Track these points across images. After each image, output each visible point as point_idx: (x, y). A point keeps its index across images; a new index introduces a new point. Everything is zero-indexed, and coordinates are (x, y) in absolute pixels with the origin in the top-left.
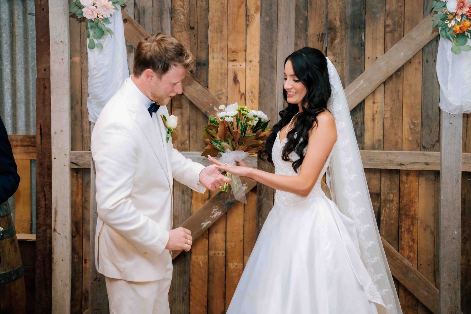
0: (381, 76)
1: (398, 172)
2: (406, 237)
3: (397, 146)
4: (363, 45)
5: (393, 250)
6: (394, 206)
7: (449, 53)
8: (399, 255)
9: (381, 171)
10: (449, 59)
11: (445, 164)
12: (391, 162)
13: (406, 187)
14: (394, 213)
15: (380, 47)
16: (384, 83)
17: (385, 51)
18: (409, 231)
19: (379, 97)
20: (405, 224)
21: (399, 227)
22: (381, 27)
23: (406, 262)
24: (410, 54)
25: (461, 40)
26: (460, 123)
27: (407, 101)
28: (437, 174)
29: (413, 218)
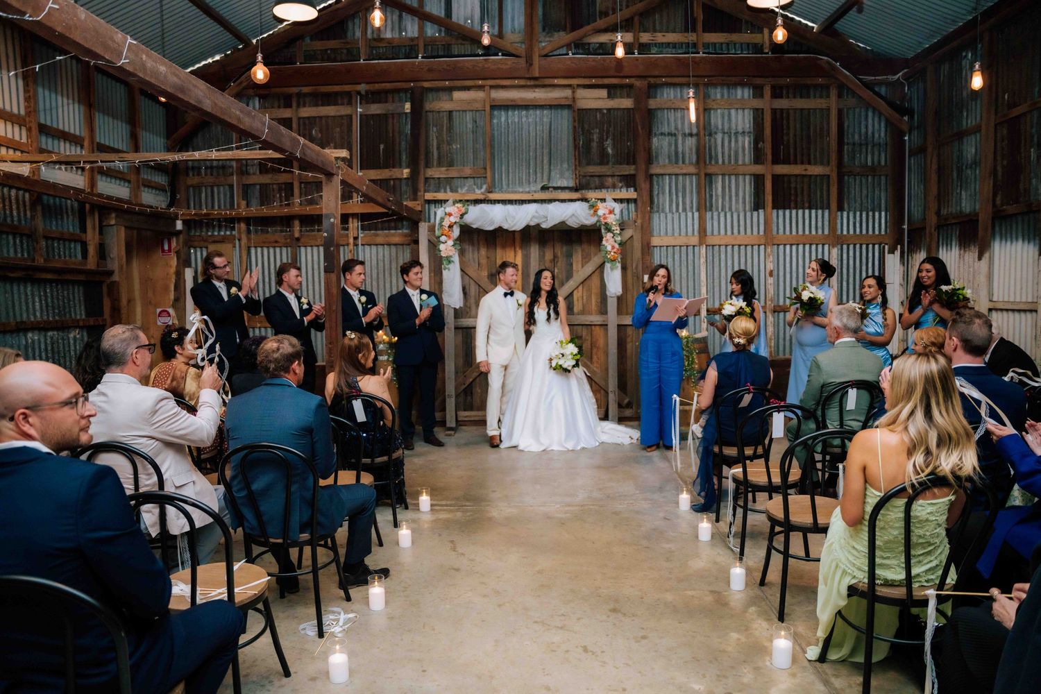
0: (581, 279)
1: (591, 325)
2: (595, 357)
3: (590, 313)
4: (572, 264)
5: (589, 363)
6: (589, 343)
7: (609, 269)
8: (591, 366)
9: (582, 325)
10: (609, 271)
11: (610, 320)
12: (587, 321)
13: (594, 333)
14: (589, 347)
15: (580, 266)
16: (582, 283)
17: (582, 267)
18: (596, 354)
19: (580, 288)
20: (595, 351)
21: (592, 353)
22: (580, 256)
23: (595, 369)
24: (594, 269)
25: (614, 263)
26: (615, 300)
27: (593, 291)
28: (607, 325)
29: (598, 348)
